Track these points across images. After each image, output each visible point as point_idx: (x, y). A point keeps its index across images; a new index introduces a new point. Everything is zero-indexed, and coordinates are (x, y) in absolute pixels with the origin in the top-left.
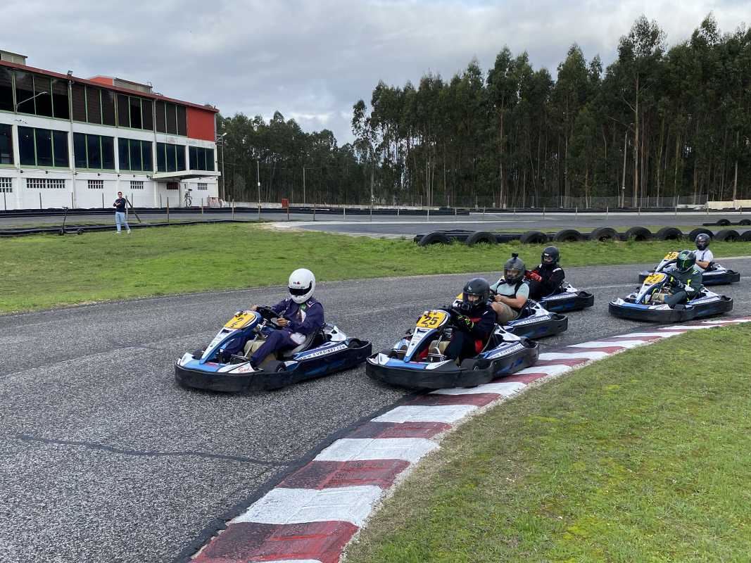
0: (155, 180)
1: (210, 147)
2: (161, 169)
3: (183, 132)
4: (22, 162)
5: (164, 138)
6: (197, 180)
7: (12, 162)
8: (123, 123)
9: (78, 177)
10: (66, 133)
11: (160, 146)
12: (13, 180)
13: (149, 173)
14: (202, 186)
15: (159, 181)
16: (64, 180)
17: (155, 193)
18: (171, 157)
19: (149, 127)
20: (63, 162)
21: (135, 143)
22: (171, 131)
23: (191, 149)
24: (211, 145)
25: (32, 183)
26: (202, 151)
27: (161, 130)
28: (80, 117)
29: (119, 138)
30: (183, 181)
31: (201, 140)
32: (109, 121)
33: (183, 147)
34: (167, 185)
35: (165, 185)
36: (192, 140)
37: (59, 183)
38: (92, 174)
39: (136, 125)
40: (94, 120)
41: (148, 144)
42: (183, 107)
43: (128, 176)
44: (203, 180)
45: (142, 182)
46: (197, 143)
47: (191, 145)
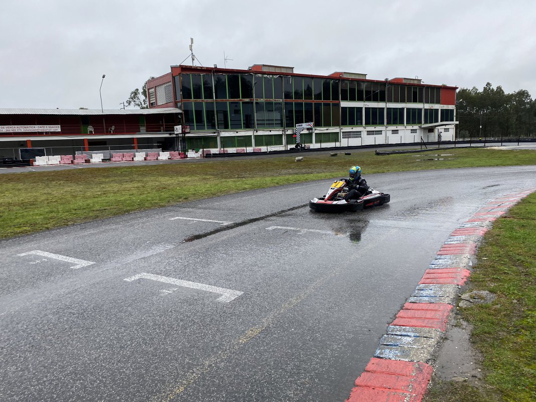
0: (423, 128)
1: (452, 108)
2: (426, 122)
3: (438, 102)
4: (366, 124)
5: (427, 106)
6: (444, 127)
7: (362, 124)
8: (409, 101)
9: (387, 129)
10: (384, 108)
11: (426, 110)
12: (362, 132)
13: (420, 125)
14: (447, 130)
15: (425, 129)
16: (382, 131)
17: (423, 135)
18: (431, 116)
19: (421, 101)
20: (382, 123)
21: (414, 109)
22: (432, 102)
23: (441, 110)
25: (369, 133)
26: (447, 110)
27: (427, 102)
28: (390, 101)
29: (407, 109)
30: (436, 128)
31: (448, 106)
32: (403, 101)
33: (438, 110)
34: (428, 131)
36: (442, 105)
37: (380, 132)
38: (394, 128)
39: (415, 101)
40: (396, 101)
41: (420, 110)
42: (439, 88)
43: (410, 127)
44: (447, 127)
45: (416, 130)
46: (445, 107)
47: (442, 108)
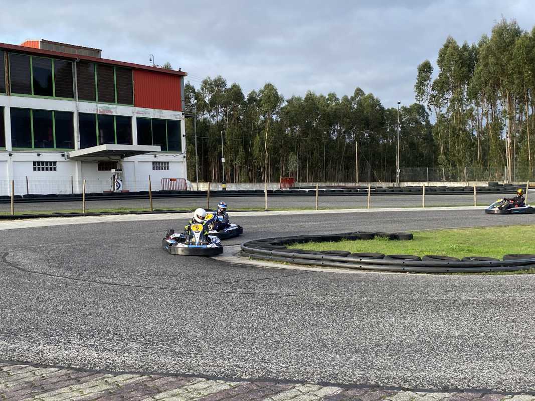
1: (173, 118)
2: (88, 142)
5: (90, 107)
6: (150, 158)
11: (86, 117)
13: (65, 151)
14: (161, 166)
15: (82, 160)
17: (77, 176)
19: (65, 94)
22: (106, 98)
23: (138, 119)
24: (175, 115)
26: (159, 123)
27: (88, 98)
30: (126, 159)
31: (156, 110)
33: (130, 118)
34: (99, 165)
35: (96, 166)
36: (142, 109)
41: (65, 115)
42: (127, 70)
43: (29, 156)
44: (162, 158)
45: (55, 163)
46: (153, 114)
47: (141, 116)
